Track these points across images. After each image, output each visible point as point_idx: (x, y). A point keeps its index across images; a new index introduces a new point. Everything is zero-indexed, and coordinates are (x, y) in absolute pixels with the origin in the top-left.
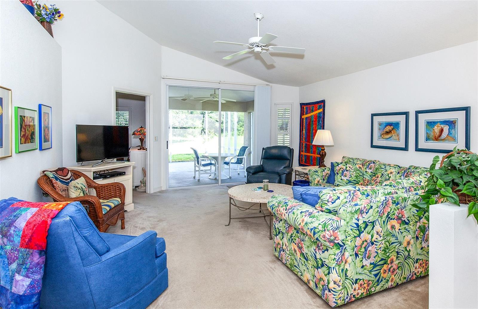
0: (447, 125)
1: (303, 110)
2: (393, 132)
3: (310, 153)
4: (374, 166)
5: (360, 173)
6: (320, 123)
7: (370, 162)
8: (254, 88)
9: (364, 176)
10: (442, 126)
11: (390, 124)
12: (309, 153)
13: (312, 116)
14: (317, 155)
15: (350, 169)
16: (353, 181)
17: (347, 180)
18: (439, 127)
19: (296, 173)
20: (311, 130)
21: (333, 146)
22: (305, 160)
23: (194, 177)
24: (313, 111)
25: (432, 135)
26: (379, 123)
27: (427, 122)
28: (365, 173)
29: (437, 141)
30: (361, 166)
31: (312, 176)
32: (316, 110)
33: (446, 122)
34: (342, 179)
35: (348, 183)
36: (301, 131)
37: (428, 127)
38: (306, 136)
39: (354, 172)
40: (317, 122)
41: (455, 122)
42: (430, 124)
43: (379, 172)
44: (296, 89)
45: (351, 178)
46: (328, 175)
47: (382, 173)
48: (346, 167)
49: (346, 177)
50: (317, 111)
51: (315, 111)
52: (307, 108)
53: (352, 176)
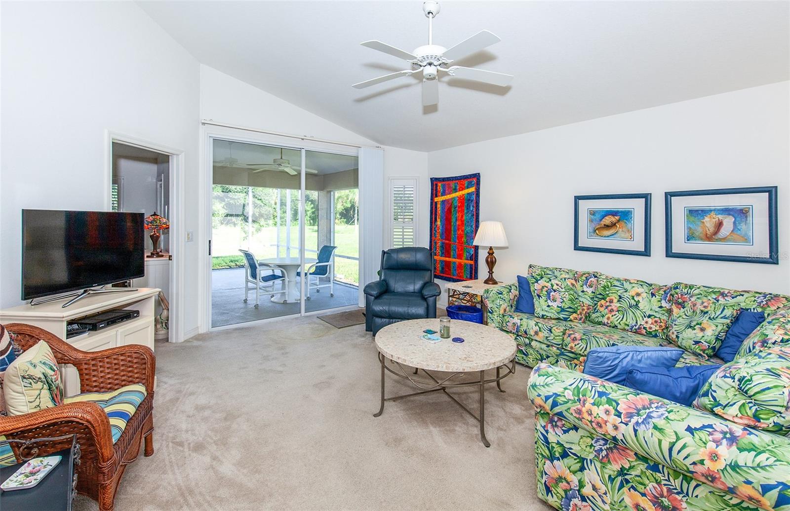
0: (731, 216)
1: (436, 189)
2: (618, 226)
3: (452, 256)
4: (595, 281)
5: (575, 295)
6: (471, 209)
7: (587, 275)
8: (358, 151)
9: (581, 299)
10: (720, 217)
11: (614, 213)
12: (450, 257)
13: (454, 198)
14: (466, 261)
15: (558, 287)
16: (568, 308)
17: (558, 306)
18: (714, 218)
19: (449, 294)
20: (453, 220)
21: (507, 248)
22: (440, 269)
23: (245, 301)
24: (456, 190)
25: (699, 231)
26: (590, 211)
27: (690, 211)
28: (581, 294)
29: (710, 241)
30: (573, 282)
31: (493, 301)
32: (462, 189)
33: (727, 211)
34: (548, 306)
35: (560, 312)
36: (433, 222)
37: (692, 219)
38: (442, 230)
39: (567, 293)
40: (465, 209)
41: (746, 211)
42: (694, 214)
43: (612, 293)
44: (423, 156)
45: (563, 304)
46: (516, 298)
47: (619, 294)
48: (551, 285)
49: (556, 301)
50: (464, 191)
51: (460, 190)
52: (444, 187)
53: (564, 299)
